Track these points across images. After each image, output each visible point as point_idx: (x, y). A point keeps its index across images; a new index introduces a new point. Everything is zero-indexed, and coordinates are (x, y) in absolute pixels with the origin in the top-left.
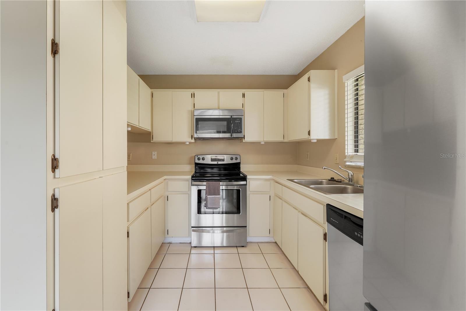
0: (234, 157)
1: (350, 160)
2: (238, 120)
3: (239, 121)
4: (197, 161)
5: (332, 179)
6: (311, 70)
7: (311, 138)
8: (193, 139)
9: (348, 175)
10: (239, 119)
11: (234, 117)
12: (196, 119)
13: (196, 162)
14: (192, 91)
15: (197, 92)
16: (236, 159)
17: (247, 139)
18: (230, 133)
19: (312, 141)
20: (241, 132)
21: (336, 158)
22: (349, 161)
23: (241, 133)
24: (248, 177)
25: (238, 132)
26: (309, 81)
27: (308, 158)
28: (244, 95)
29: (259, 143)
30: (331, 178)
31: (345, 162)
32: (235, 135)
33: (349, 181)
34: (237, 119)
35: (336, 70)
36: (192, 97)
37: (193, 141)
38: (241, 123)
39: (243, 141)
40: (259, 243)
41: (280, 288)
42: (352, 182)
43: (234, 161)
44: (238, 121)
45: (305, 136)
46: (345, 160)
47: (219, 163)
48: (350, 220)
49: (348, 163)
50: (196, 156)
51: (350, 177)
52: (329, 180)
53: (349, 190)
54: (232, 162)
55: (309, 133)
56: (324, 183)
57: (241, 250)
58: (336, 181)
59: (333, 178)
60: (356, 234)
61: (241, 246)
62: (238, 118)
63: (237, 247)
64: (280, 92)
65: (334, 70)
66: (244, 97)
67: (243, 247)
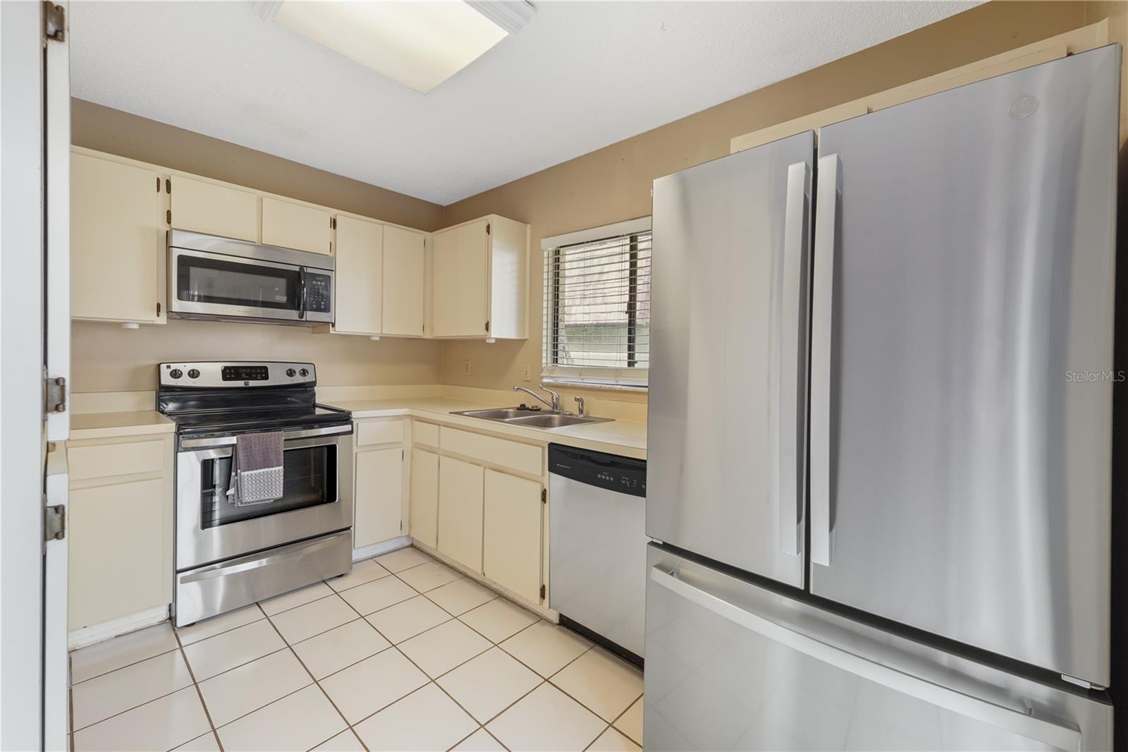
0: (298, 369)
1: (552, 375)
2: (321, 281)
3: (323, 284)
4: (167, 380)
5: (523, 407)
6: (494, 215)
7: (490, 335)
8: (163, 315)
9: (552, 398)
10: (322, 279)
11: (309, 270)
12: (181, 258)
13: (163, 383)
14: (163, 172)
15: (180, 179)
16: (304, 372)
17: (342, 327)
18: (298, 309)
19: (488, 341)
20: (327, 309)
21: (526, 371)
22: (547, 377)
23: (329, 311)
24: (354, 415)
25: (318, 309)
26: (488, 231)
27: (467, 372)
28: (334, 224)
29: (367, 338)
30: (521, 405)
31: (542, 378)
32: (310, 315)
33: (553, 408)
34: (318, 278)
35: (529, 225)
36: (158, 190)
37: (162, 320)
38: (327, 287)
39: (331, 332)
40: (375, 557)
41: (456, 618)
42: (556, 408)
43: (298, 379)
44: (319, 283)
45: (479, 332)
46: (542, 375)
47: (250, 385)
48: (590, 459)
49: (545, 380)
50: (163, 367)
51: (555, 401)
52: (518, 409)
53: (556, 422)
54: (292, 380)
55: (487, 327)
56: (511, 415)
57: (337, 585)
58: (530, 410)
59: (524, 405)
60: (599, 476)
61: (335, 577)
62: (319, 275)
63: (324, 581)
64: (418, 236)
65: (525, 225)
66: (334, 228)
67: (342, 576)
